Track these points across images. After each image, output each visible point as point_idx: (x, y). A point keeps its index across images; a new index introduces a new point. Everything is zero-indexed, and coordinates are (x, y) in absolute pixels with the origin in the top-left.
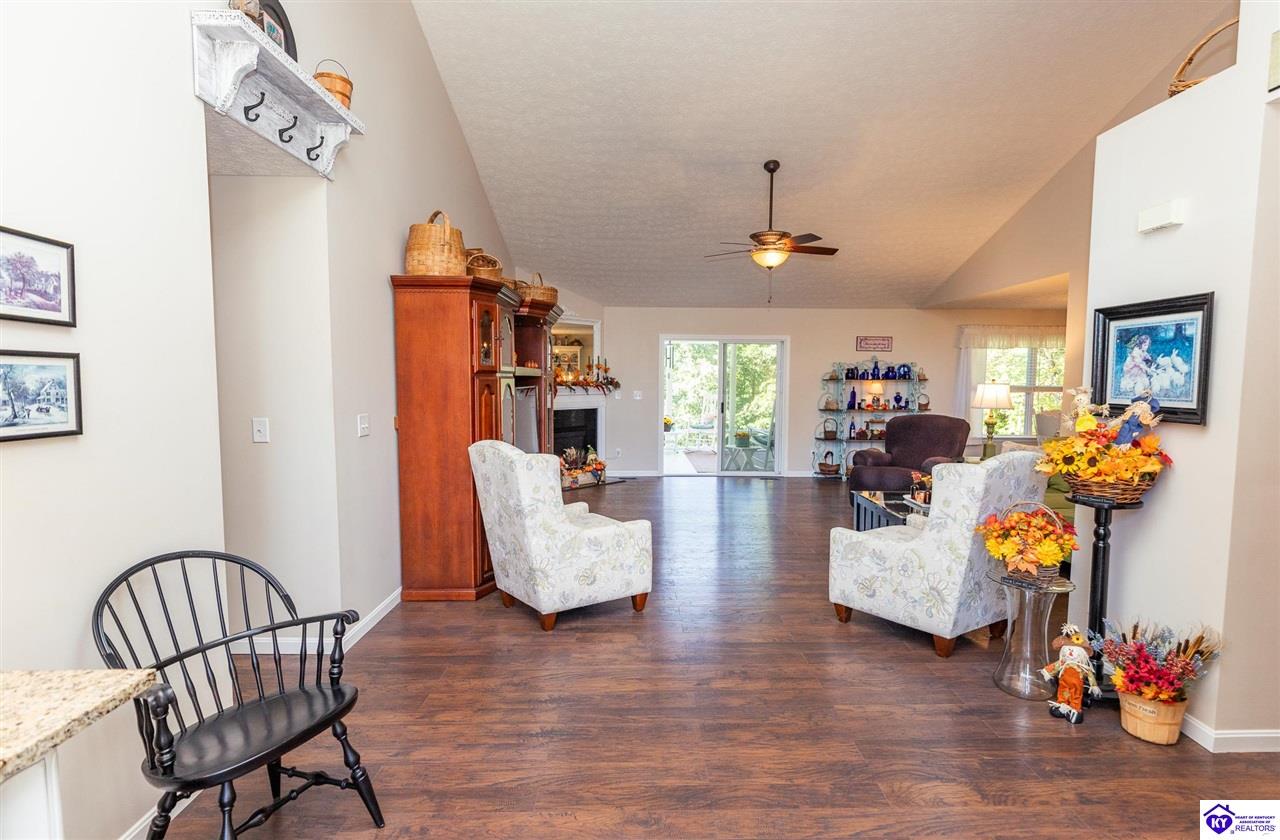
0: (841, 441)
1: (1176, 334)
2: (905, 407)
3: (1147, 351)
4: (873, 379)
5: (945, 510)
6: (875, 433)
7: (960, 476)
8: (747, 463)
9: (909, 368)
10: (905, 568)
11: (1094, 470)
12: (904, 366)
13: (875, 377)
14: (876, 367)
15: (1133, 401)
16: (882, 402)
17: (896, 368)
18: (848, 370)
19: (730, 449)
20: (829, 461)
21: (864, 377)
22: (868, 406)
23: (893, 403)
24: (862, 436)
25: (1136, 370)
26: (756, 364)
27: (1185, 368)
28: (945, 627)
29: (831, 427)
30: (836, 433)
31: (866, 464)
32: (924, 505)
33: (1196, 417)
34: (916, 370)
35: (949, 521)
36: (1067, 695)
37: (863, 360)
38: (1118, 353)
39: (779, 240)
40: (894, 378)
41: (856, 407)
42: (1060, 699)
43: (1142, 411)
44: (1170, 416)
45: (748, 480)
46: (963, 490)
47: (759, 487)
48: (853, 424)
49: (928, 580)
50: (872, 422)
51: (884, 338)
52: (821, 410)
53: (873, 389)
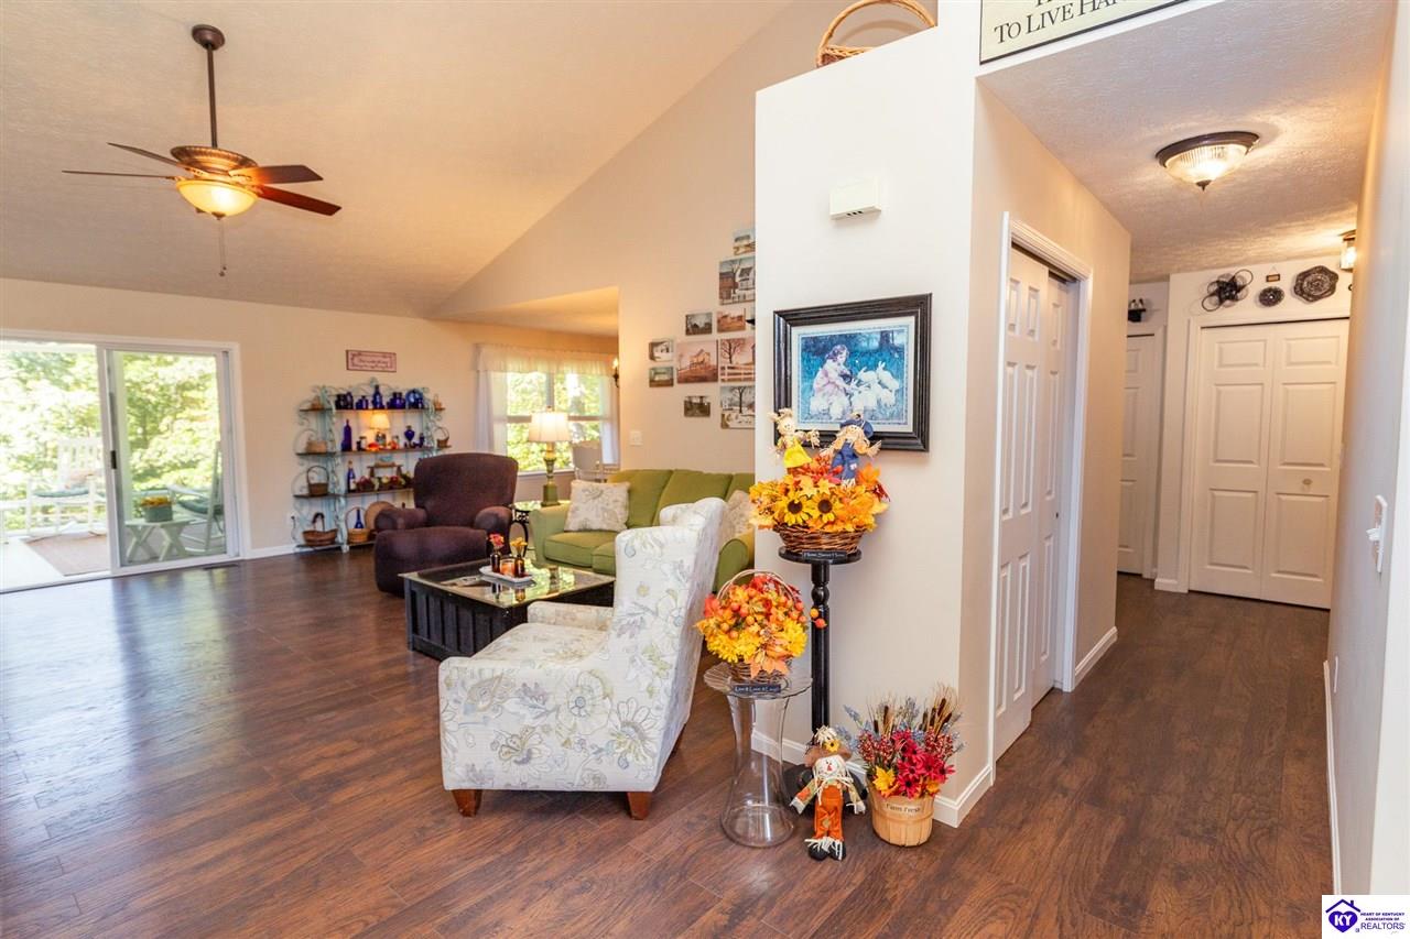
0: (336, 497)
1: (881, 344)
2: (421, 445)
3: (844, 364)
4: (375, 408)
5: (642, 601)
6: (385, 481)
7: (662, 546)
8: (171, 547)
9: (421, 394)
10: (580, 704)
11: (830, 517)
12: (414, 392)
13: (378, 406)
14: (377, 393)
15: (842, 426)
16: (388, 439)
17: (404, 394)
18: (339, 396)
19: (134, 528)
20: (319, 527)
21: (361, 405)
22: (371, 446)
23: (402, 441)
24: (365, 487)
25: (830, 388)
26: (148, 391)
27: (895, 384)
28: (648, 776)
29: (317, 478)
30: (326, 485)
31: (395, 528)
32: (516, 580)
33: (916, 440)
34: (429, 396)
35: (648, 617)
36: (827, 824)
37: (357, 383)
38: (804, 366)
39: (235, 168)
40: (402, 407)
41: (354, 447)
42: (819, 833)
43: (854, 435)
44: (888, 442)
45: (175, 575)
46: (667, 568)
47: (196, 583)
48: (350, 471)
49: (618, 713)
50: (378, 466)
51: (384, 355)
52: (299, 454)
53: (373, 424)
